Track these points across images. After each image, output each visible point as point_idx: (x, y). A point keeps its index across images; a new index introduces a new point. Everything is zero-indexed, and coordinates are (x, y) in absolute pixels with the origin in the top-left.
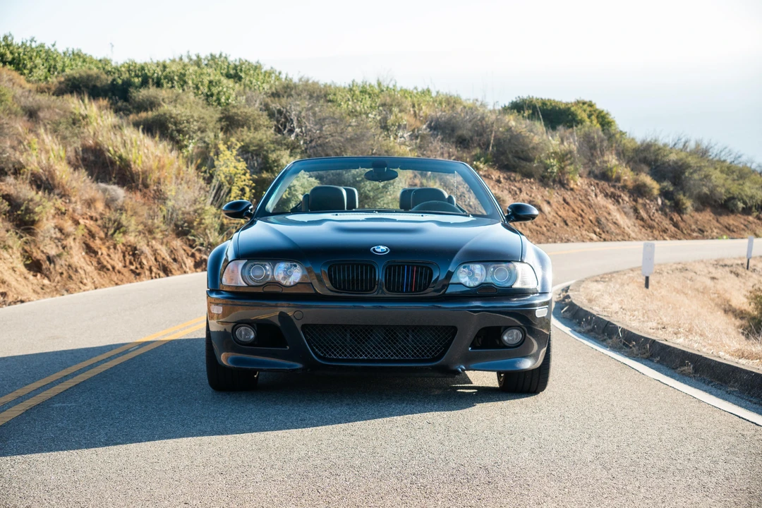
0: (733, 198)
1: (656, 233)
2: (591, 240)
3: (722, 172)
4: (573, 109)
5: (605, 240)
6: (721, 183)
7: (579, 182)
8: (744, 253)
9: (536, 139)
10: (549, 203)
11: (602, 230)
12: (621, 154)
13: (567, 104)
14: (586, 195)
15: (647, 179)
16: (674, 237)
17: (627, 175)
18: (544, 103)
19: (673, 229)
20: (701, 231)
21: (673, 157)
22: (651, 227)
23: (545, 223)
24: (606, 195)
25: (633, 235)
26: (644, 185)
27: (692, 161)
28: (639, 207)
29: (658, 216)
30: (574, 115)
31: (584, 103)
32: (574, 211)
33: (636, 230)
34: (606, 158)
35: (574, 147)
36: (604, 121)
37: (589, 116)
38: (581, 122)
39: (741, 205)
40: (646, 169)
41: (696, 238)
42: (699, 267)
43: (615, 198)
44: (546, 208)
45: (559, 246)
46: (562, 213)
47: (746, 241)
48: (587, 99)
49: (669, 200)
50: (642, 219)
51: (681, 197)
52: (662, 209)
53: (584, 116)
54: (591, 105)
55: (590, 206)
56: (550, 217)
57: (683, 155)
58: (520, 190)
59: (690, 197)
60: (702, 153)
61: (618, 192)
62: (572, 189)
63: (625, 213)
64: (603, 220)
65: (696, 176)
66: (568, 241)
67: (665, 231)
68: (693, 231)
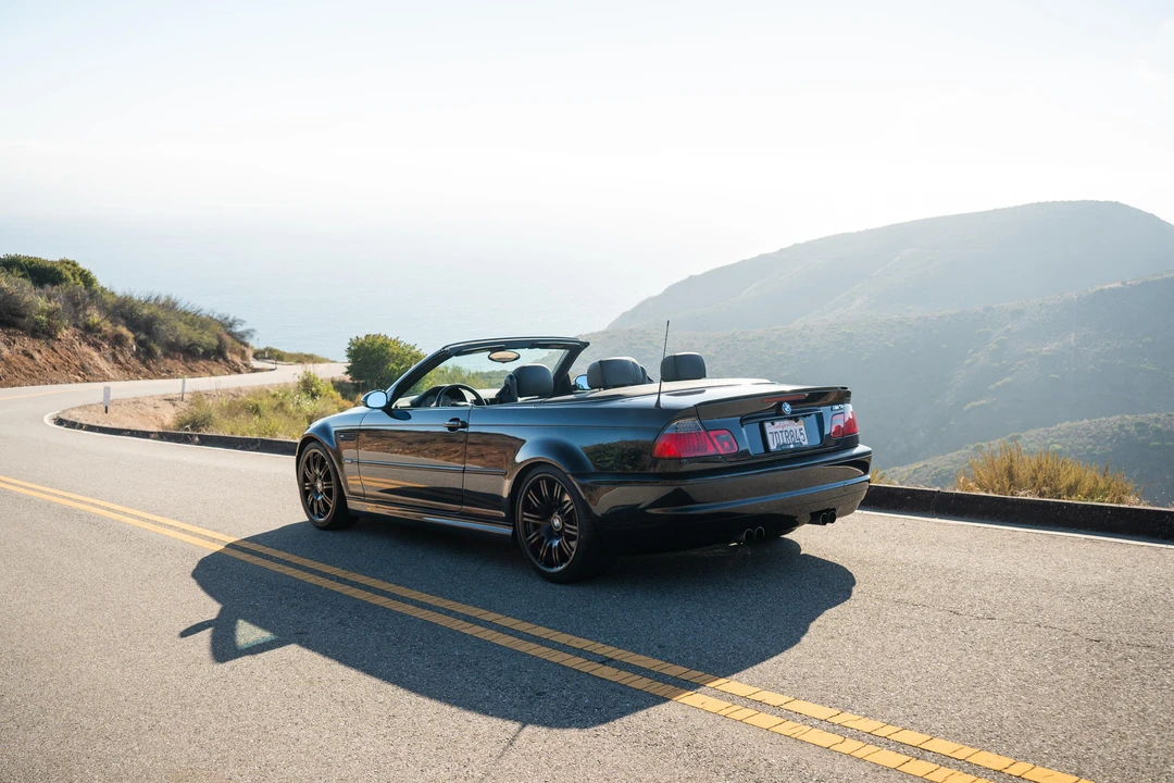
0: (194, 344)
1: (132, 374)
2: (77, 381)
3: (186, 323)
4: (59, 268)
5: (88, 381)
6: (184, 333)
7: (65, 333)
8: (180, 390)
9: (27, 299)
10: (39, 352)
11: (85, 373)
12: (102, 307)
13: (53, 263)
14: (72, 343)
15: (124, 330)
16: (146, 377)
17: (107, 327)
18: (32, 263)
19: (146, 370)
20: (169, 372)
21: (145, 312)
22: (128, 370)
23: (37, 368)
24: (89, 344)
25: (112, 376)
26: (122, 335)
27: (162, 314)
28: (117, 353)
29: (134, 361)
30: (59, 273)
31: (68, 263)
32: (61, 358)
33: (115, 372)
34: (88, 312)
35: (59, 305)
36: (87, 279)
37: (73, 275)
38: (66, 280)
39: (201, 350)
40: (123, 321)
41: (164, 378)
42: (148, 401)
43: (97, 347)
44: (37, 356)
45: (50, 387)
46: (52, 360)
47: (181, 380)
48: (70, 258)
49: (142, 346)
50: (120, 363)
51: (152, 344)
52: (136, 355)
53: (69, 274)
54: (74, 265)
55: (75, 353)
56: (41, 363)
57: (153, 309)
58: (14, 342)
59: (158, 345)
60: (169, 306)
61: (99, 341)
62: (59, 340)
63: (105, 358)
64: (87, 365)
65: (164, 327)
66: (57, 383)
67: (139, 372)
68: (163, 372)
